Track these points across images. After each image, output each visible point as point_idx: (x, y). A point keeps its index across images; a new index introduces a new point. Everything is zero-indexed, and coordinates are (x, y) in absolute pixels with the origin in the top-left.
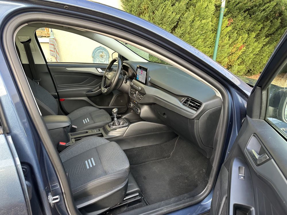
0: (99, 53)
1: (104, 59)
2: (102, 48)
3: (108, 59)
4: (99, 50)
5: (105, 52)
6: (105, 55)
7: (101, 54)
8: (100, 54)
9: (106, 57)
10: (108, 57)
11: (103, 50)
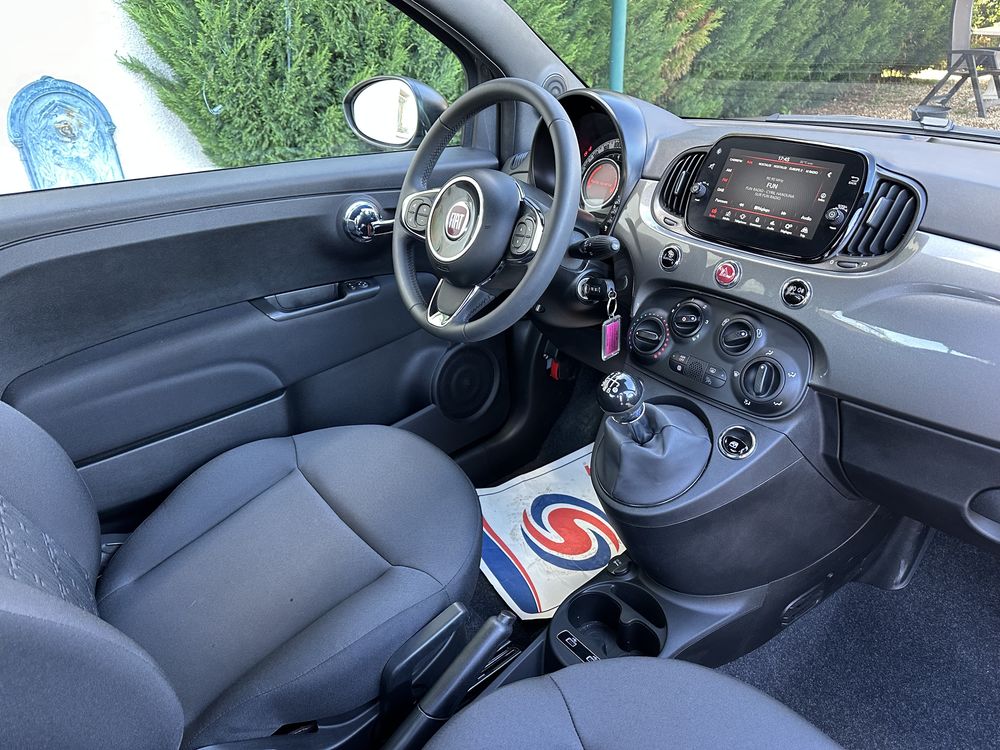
0: (48, 112)
1: (86, 144)
2: (59, 85)
3: (109, 143)
4: (46, 101)
5: (80, 103)
6: (84, 120)
7: (62, 117)
8: (55, 119)
9: (93, 129)
10: (107, 129)
11: (69, 97)
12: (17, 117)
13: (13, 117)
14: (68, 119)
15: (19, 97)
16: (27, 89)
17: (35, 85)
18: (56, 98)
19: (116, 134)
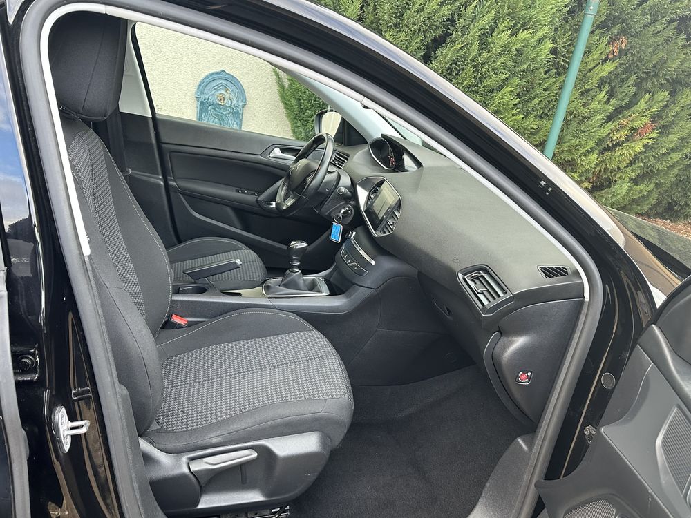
0: (216, 88)
2: (227, 76)
4: (218, 82)
5: (234, 88)
6: (232, 96)
7: (223, 92)
8: (220, 92)
9: (235, 102)
10: (241, 104)
11: (229, 83)
12: (202, 86)
13: (200, 85)
14: (225, 93)
15: (207, 77)
16: (211, 75)
17: (216, 73)
18: (223, 82)
19: (246, 108)
